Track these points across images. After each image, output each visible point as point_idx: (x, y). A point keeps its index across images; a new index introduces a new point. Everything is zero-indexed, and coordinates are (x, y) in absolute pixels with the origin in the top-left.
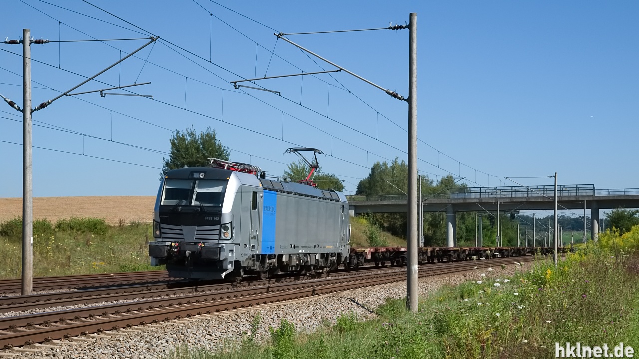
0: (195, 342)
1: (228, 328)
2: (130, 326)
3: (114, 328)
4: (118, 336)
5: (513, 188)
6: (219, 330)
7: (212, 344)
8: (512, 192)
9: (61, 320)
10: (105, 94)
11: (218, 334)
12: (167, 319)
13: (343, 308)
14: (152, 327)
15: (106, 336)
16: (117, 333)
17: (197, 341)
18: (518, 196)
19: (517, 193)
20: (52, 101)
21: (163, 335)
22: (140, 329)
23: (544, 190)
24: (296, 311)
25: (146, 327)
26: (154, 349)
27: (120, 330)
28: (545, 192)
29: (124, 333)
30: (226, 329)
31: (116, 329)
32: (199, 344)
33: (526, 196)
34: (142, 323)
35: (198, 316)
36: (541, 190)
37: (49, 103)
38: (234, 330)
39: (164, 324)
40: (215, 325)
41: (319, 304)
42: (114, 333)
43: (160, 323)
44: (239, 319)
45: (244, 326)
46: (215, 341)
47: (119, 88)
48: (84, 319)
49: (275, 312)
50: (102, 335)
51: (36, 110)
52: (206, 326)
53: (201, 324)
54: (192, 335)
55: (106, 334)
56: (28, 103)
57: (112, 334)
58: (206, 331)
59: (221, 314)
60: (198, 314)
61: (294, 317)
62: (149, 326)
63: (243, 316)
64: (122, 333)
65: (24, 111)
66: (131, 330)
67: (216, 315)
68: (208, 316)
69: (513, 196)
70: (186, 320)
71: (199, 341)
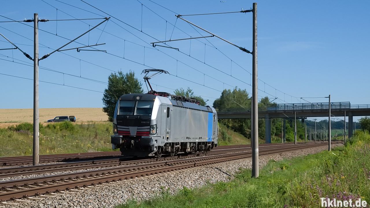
0: (138, 193)
1: (155, 185)
2: (101, 184)
3: (92, 184)
4: (95, 189)
5: (304, 104)
6: (150, 186)
7: (147, 194)
8: (303, 106)
9: (62, 180)
10: (80, 50)
11: (150, 188)
12: (120, 180)
13: (216, 174)
14: (113, 184)
15: (88, 189)
16: (94, 187)
17: (139, 192)
18: (306, 109)
19: (306, 107)
20: (50, 54)
21: (120, 189)
22: (106, 185)
23: (322, 105)
24: (190, 175)
25: (109, 184)
26: (116, 197)
27: (96, 186)
28: (322, 106)
29: (98, 188)
30: (154, 186)
31: (93, 185)
32: (140, 194)
33: (311, 109)
34: (107, 182)
35: (136, 178)
36: (319, 105)
37: (48, 55)
38: (158, 186)
39: (119, 182)
40: (148, 183)
41: (203, 171)
42: (92, 187)
43: (117, 182)
44: (160, 180)
45: (163, 183)
46: (148, 192)
47: (88, 46)
48: (73, 179)
49: (179, 176)
50: (86, 188)
51: (41, 59)
52: (143, 184)
53: (140, 182)
54: (136, 189)
55: (88, 187)
56: (37, 55)
57: (92, 188)
58: (143, 186)
59: (149, 177)
60: (137, 176)
61: (190, 179)
62: (111, 184)
63: (162, 178)
64: (97, 187)
65: (34, 60)
66: (101, 186)
67: (147, 177)
68: (142, 178)
69: (304, 109)
70: (131, 180)
71: (140, 192)
